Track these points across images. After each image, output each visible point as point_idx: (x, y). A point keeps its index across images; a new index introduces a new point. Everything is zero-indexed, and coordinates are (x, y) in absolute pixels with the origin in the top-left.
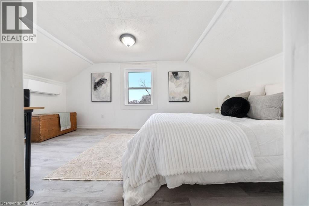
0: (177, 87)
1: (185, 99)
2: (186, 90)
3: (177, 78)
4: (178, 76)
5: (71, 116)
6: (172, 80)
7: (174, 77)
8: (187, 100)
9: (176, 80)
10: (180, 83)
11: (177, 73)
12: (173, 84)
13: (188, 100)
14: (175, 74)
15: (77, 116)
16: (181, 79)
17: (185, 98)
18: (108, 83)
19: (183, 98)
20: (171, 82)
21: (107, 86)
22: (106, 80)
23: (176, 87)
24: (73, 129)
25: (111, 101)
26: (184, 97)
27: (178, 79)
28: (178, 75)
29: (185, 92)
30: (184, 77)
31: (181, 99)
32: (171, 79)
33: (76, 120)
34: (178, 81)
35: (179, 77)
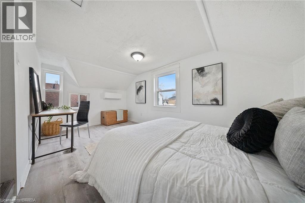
0: (203, 86)
1: (215, 102)
2: (217, 90)
3: (203, 75)
4: (204, 73)
5: (124, 112)
6: (197, 78)
7: (198, 75)
8: (219, 104)
9: (201, 78)
10: (208, 80)
11: (204, 69)
12: (198, 83)
13: (221, 103)
14: (201, 70)
15: (128, 113)
16: (208, 75)
17: (216, 100)
18: (144, 89)
19: (211, 101)
20: (195, 81)
21: (143, 91)
22: (143, 86)
23: (201, 87)
24: (125, 121)
25: (145, 103)
26: (213, 98)
27: (205, 76)
28: (204, 71)
29: (215, 92)
30: (213, 72)
31: (209, 101)
32: (195, 77)
33: (127, 115)
34: (205, 78)
35: (206, 73)
